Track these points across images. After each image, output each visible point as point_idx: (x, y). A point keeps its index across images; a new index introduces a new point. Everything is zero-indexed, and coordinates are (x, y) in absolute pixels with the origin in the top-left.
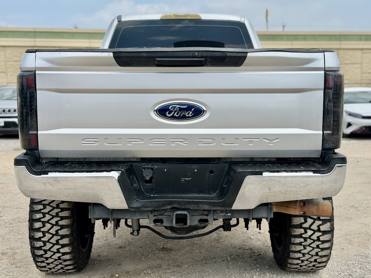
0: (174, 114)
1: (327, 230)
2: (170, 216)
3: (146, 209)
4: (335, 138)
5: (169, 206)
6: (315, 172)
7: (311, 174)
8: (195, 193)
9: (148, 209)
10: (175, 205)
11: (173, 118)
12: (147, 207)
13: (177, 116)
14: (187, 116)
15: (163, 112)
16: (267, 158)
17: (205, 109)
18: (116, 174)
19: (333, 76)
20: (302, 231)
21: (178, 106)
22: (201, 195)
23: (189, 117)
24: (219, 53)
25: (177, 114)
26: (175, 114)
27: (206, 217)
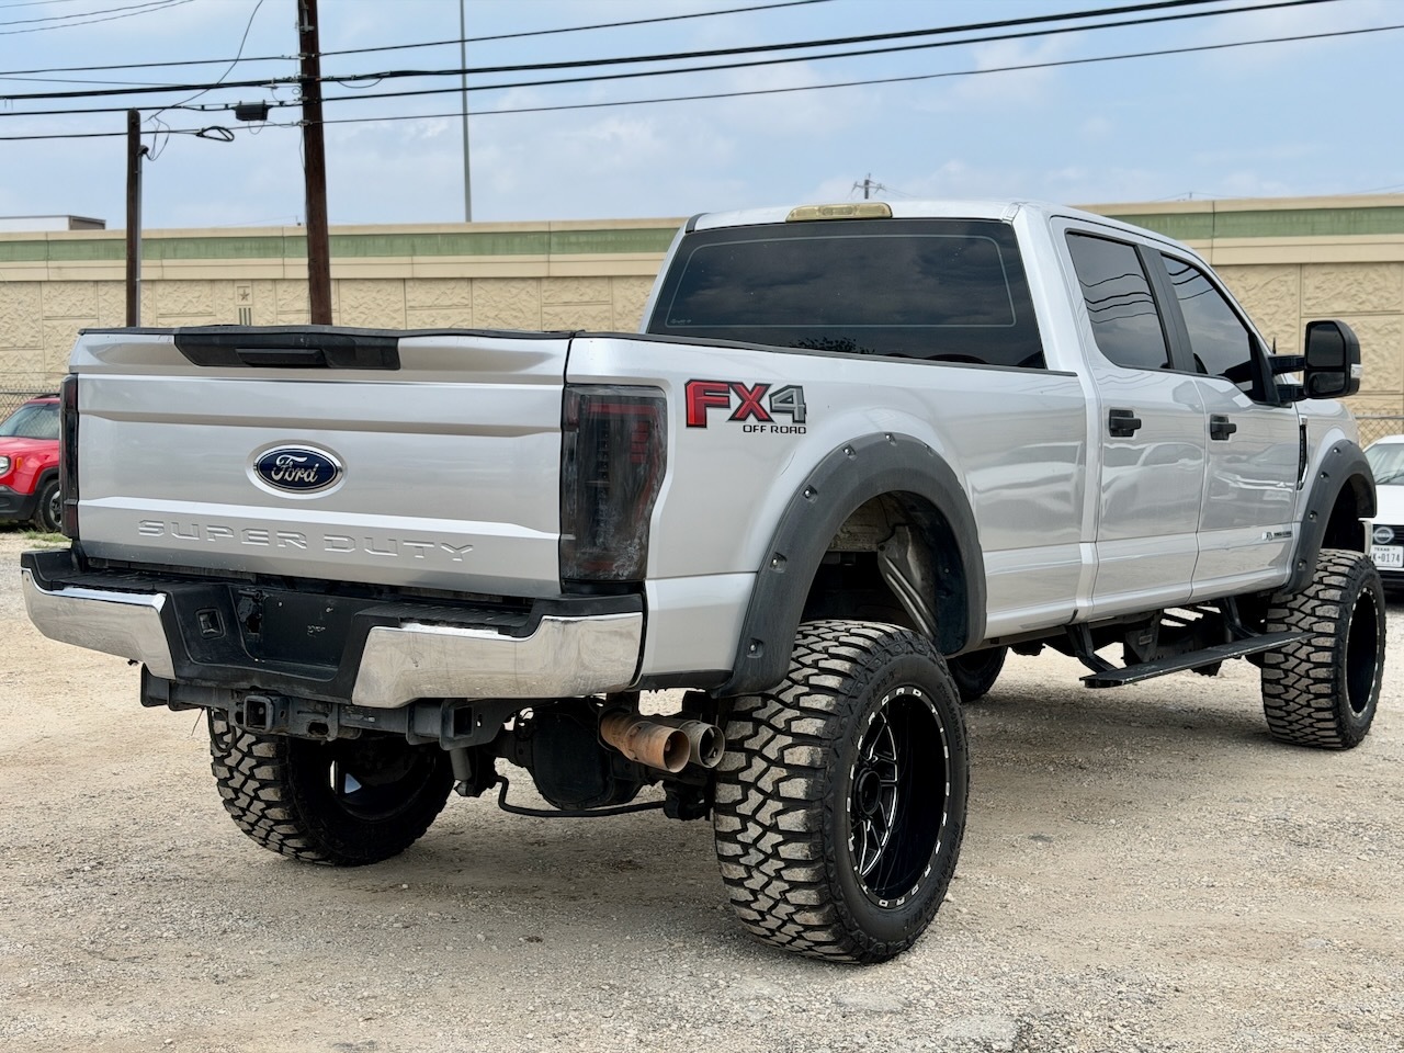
0: (284, 474)
1: (797, 830)
3: (204, 684)
4: (584, 553)
5: (245, 683)
6: (503, 630)
7: (494, 634)
9: (209, 684)
11: (283, 484)
12: (205, 680)
13: (289, 479)
14: (306, 480)
16: (487, 595)
17: (338, 464)
18: (158, 600)
19: (579, 399)
20: (735, 823)
23: (310, 484)
24: (342, 338)
25: (290, 476)
26: (287, 476)
27: (324, 718)
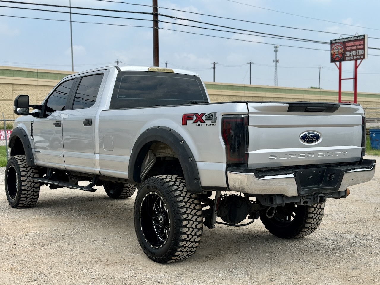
2: (310, 199)
8: (313, 185)
10: (317, 192)
15: (304, 138)
21: (310, 135)
22: (316, 186)
